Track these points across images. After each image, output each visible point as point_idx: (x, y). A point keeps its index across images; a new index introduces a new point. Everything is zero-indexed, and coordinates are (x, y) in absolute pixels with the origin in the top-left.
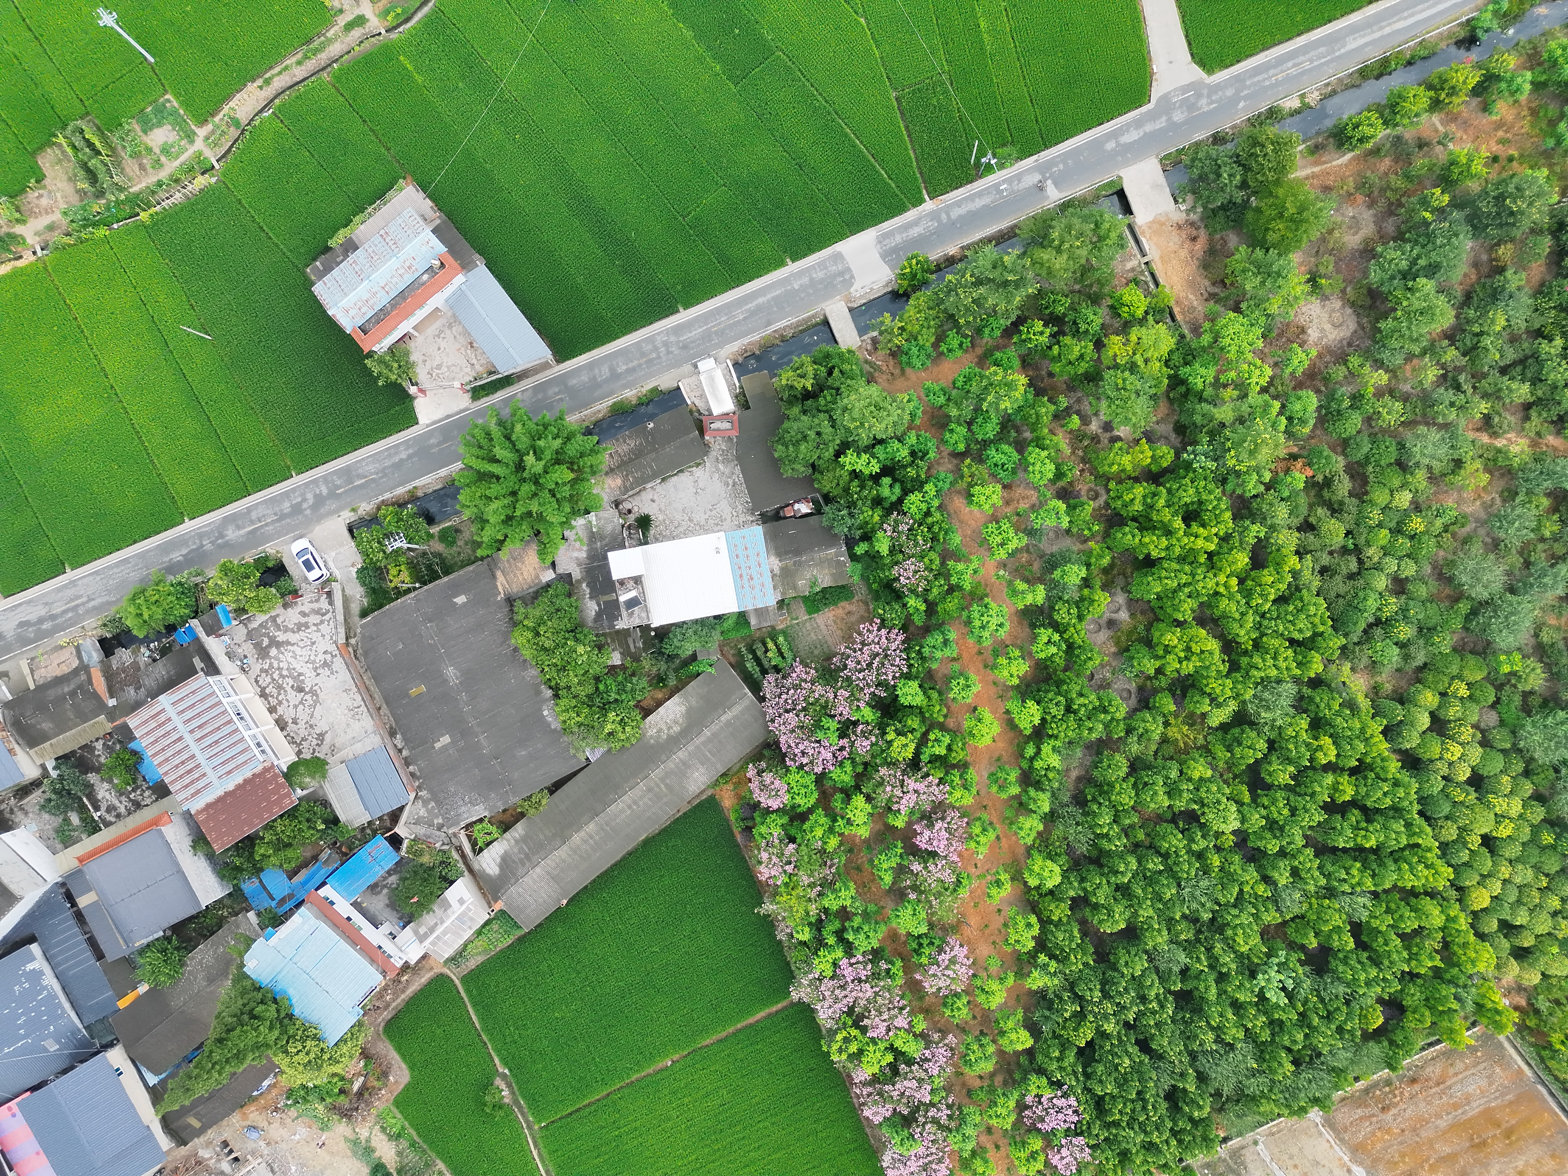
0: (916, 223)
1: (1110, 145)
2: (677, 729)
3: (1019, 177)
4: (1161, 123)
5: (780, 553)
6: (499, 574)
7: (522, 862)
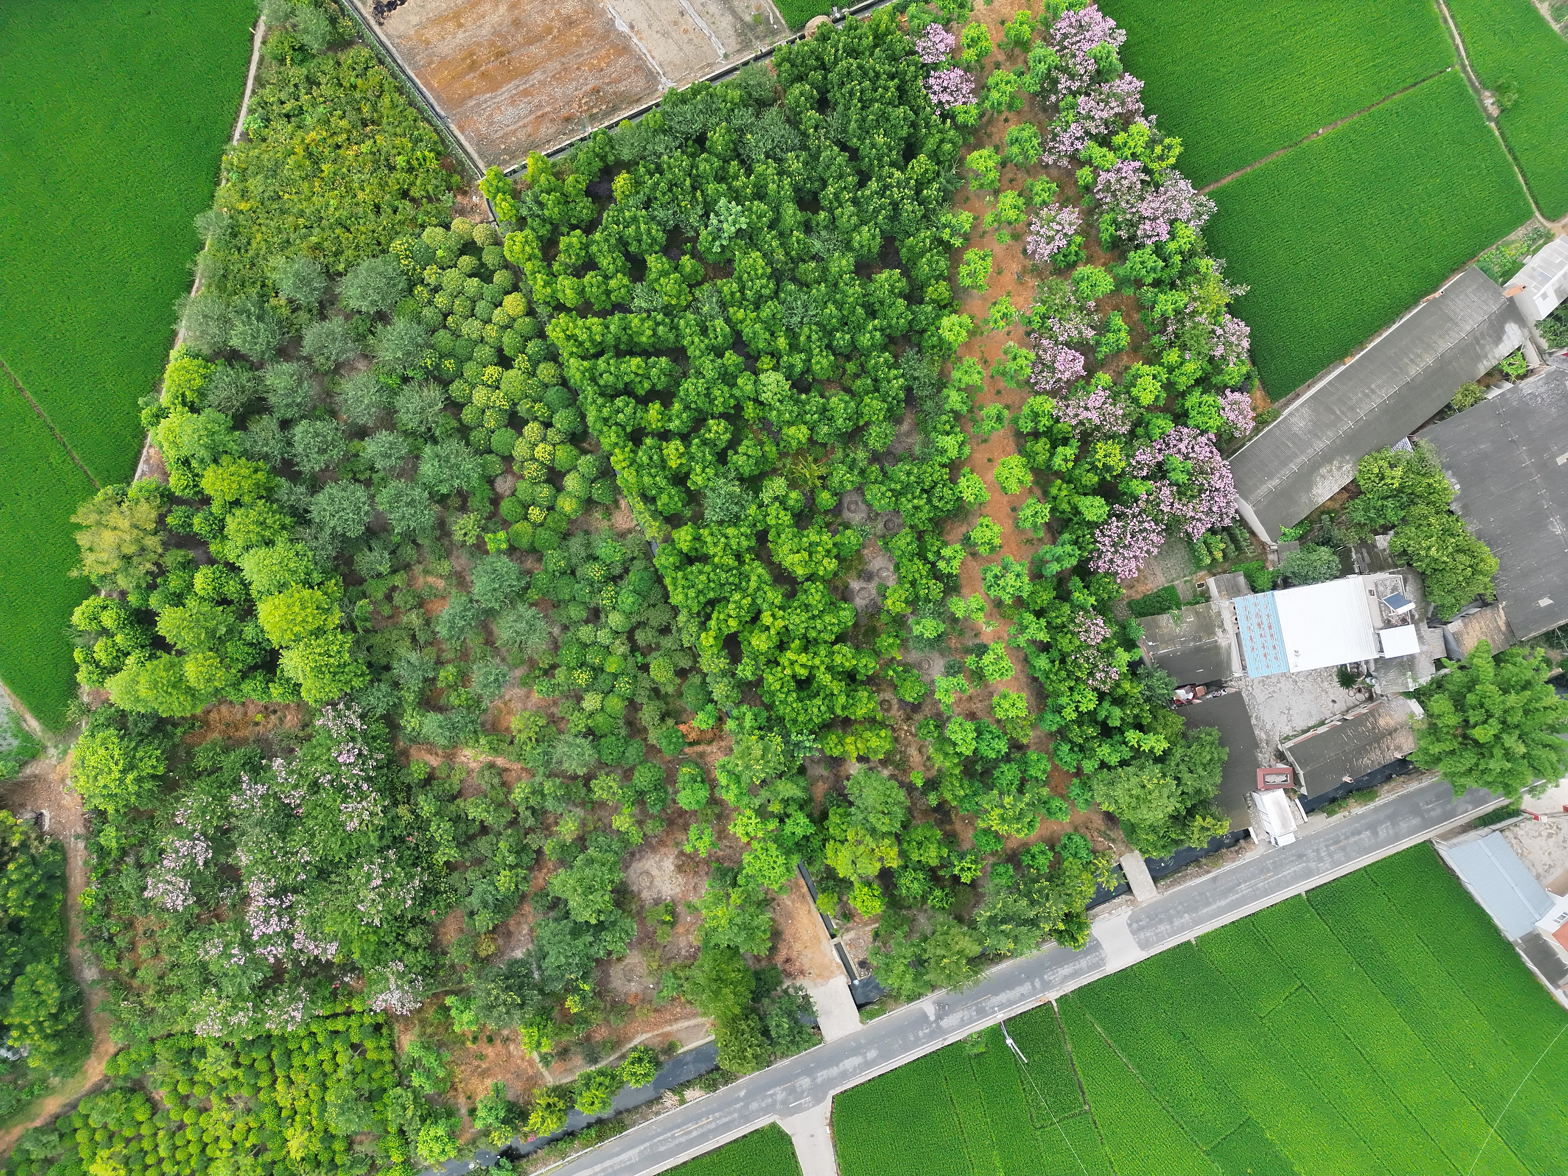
0: (1066, 979)
1: (872, 1054)
2: (1323, 471)
3: (963, 1024)
4: (822, 1075)
5: (1216, 648)
6: (1503, 628)
7: (1483, 336)
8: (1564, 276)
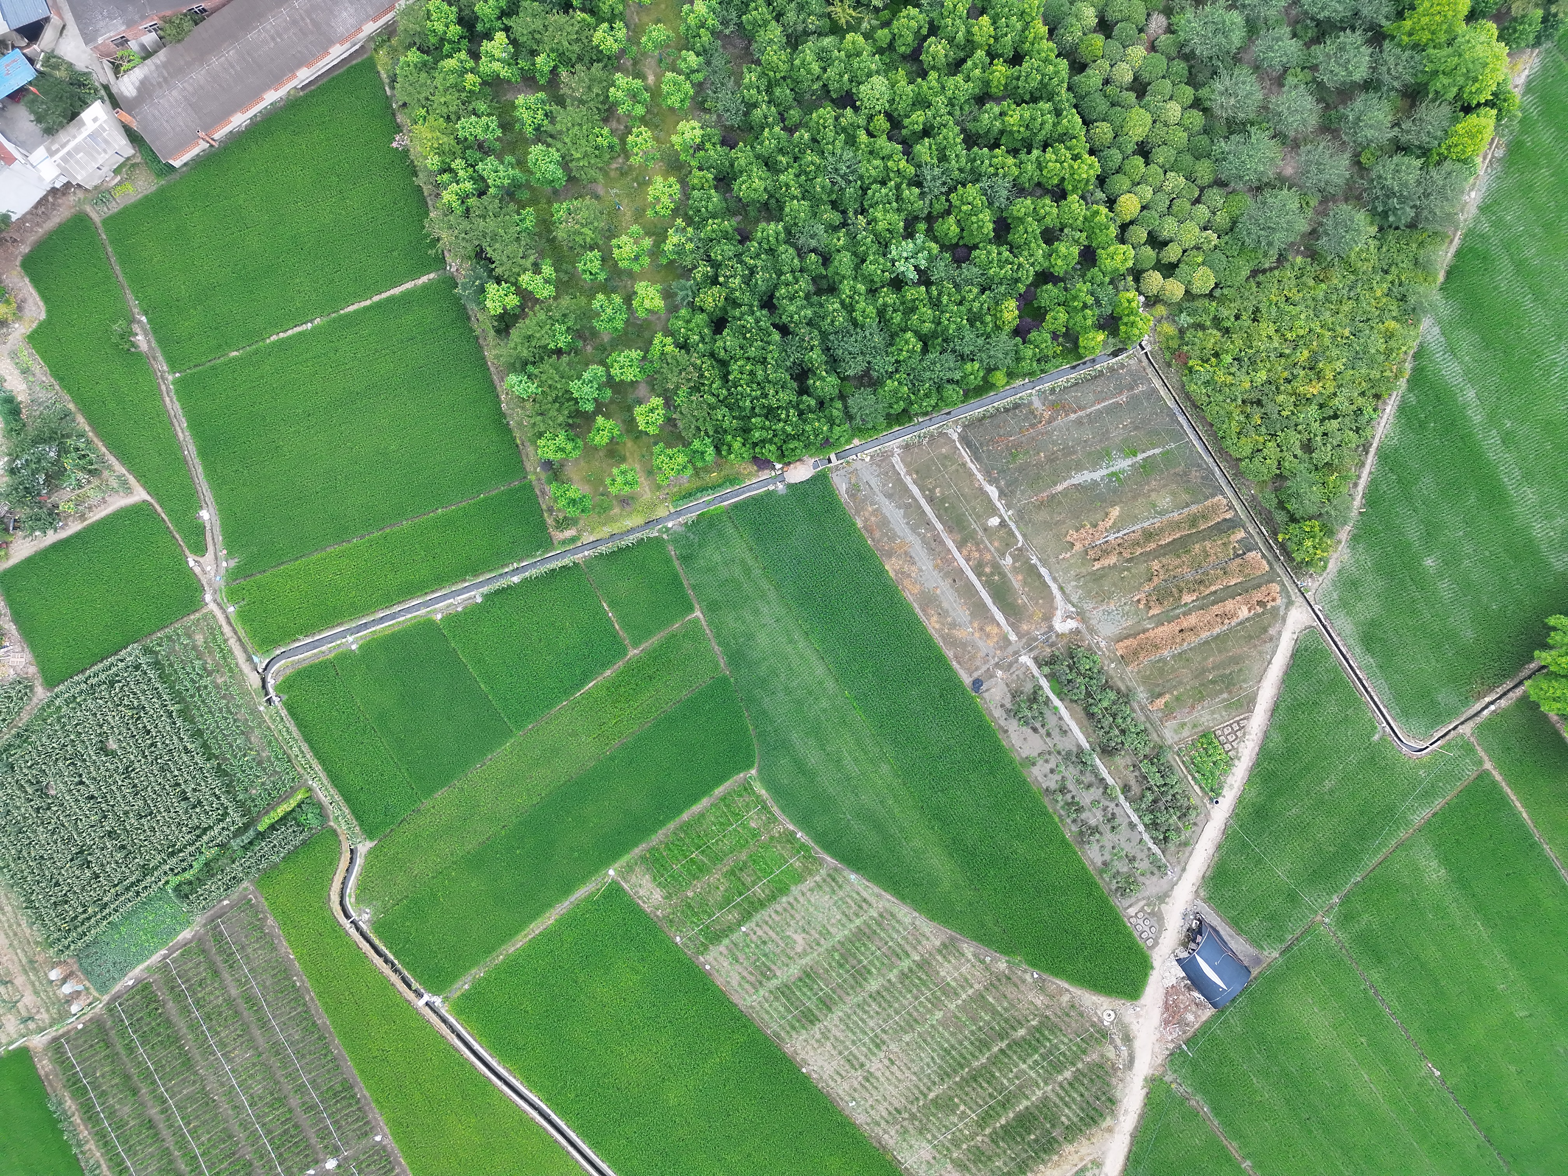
7: (160, 85)
8: (74, 137)
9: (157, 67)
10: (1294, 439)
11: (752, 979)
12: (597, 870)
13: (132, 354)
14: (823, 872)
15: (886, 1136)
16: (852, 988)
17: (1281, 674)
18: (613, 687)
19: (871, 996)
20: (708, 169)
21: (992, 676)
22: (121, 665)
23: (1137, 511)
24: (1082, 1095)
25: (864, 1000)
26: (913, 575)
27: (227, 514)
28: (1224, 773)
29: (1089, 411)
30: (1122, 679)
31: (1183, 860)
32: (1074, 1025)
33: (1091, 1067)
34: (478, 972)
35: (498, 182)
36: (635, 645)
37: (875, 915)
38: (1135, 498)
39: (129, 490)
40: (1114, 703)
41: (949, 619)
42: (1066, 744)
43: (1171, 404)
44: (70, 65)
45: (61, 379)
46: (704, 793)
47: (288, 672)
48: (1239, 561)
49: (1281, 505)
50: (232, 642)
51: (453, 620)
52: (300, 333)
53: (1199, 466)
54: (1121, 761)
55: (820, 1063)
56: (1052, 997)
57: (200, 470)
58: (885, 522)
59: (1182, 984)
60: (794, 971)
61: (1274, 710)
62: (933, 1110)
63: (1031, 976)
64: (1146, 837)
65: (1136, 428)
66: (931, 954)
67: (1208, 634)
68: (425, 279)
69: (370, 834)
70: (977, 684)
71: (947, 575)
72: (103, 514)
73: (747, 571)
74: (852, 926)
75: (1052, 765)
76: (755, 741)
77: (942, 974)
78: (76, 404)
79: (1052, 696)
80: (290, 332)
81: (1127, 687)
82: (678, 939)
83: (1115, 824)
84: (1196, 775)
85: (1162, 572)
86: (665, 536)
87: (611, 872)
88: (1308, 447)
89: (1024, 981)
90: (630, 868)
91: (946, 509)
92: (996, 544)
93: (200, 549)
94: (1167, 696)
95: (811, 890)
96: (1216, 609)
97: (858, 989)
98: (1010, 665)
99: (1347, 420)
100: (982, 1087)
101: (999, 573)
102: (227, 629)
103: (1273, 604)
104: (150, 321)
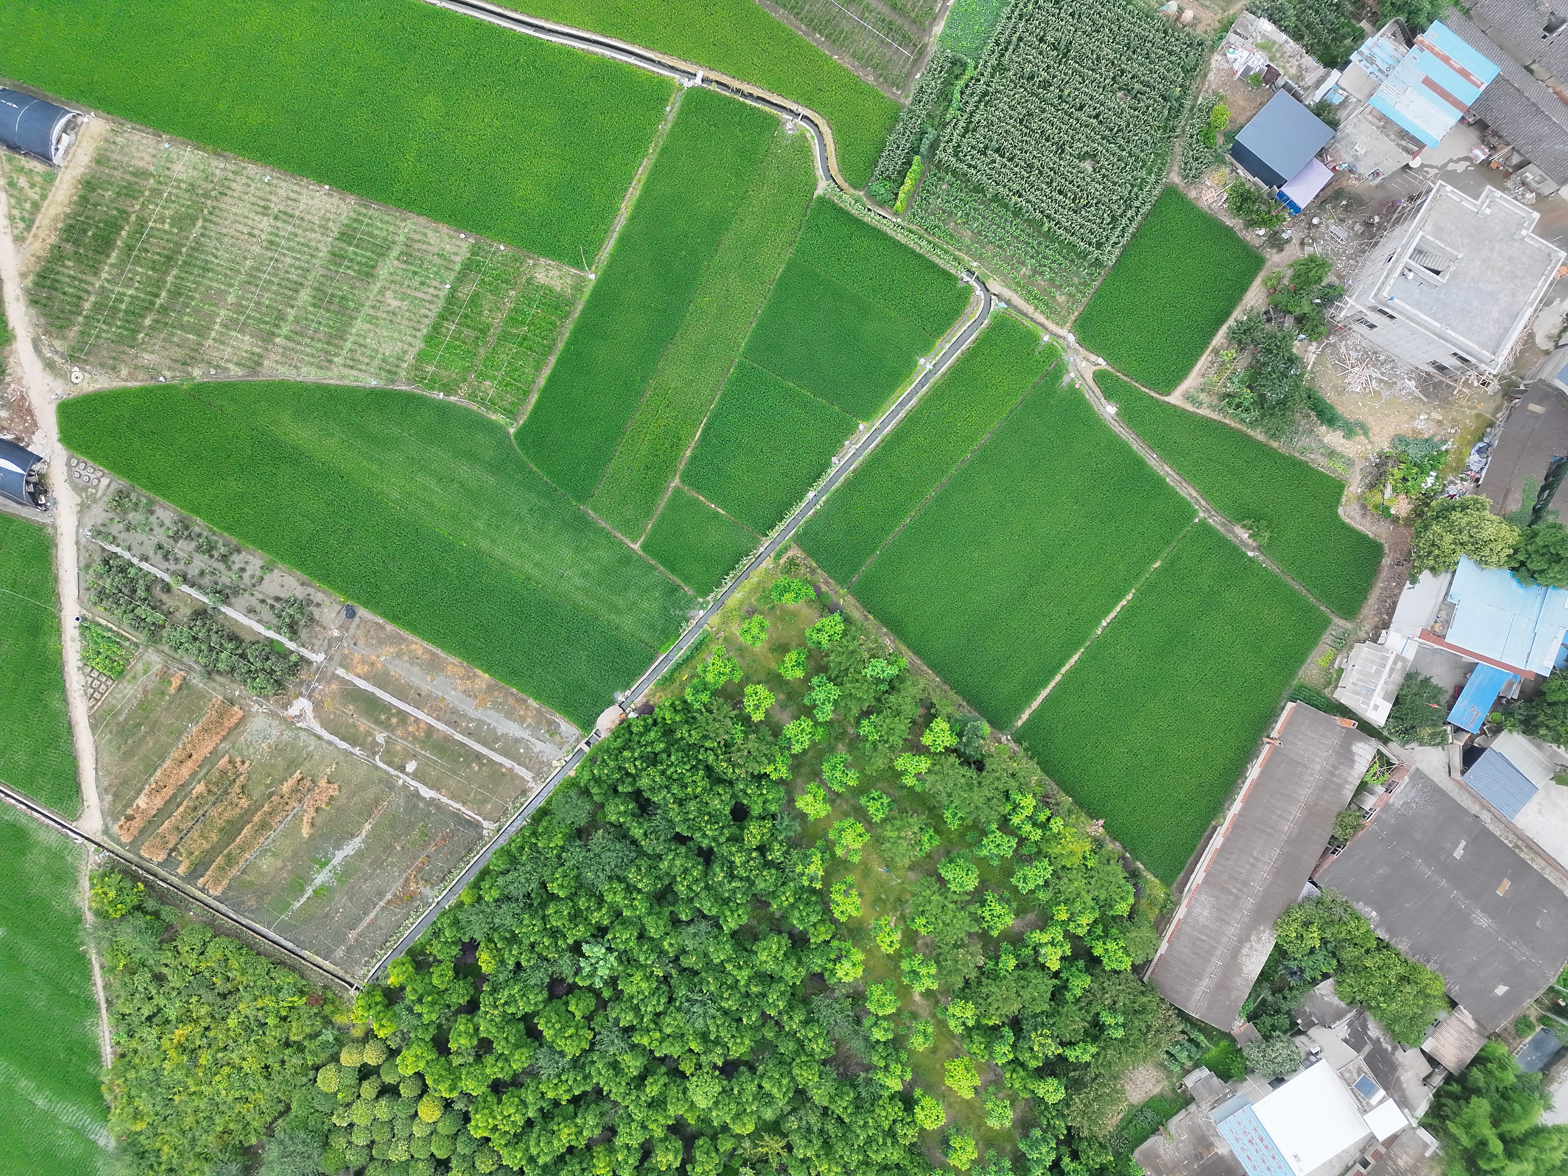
6: (1472, 1025)
7: (1335, 767)
8: (1386, 683)
9: (1346, 781)
10: (175, 981)
11: (417, 246)
12: (605, 272)
13: (1243, 519)
14: (403, 374)
15: (222, 166)
16: (322, 283)
17: (81, 764)
18: (677, 444)
19: (301, 284)
20: (819, 945)
21: (340, 628)
22: (1113, 239)
23: (288, 842)
24: (64, 293)
25: (305, 278)
26: (459, 682)
27: (1092, 421)
28: (85, 649)
29: (378, 908)
30: (222, 685)
31: (83, 551)
32: (105, 353)
33: (71, 323)
34: (665, 127)
35: (991, 837)
36: (677, 490)
37: (336, 359)
38: (295, 853)
39: (1188, 397)
40: (217, 660)
41: (405, 658)
42: (243, 600)
43: (306, 954)
44: (1421, 744)
45: (1295, 463)
46: (545, 390)
47: (968, 309)
48: (170, 846)
49: (156, 914)
50: (1030, 310)
51: (849, 430)
52: (1108, 611)
53: (252, 912)
54: (185, 612)
55: (316, 201)
56: (136, 367)
57: (1135, 447)
58: (510, 715)
59: (26, 440)
60: (383, 272)
61: (70, 727)
62: (190, 211)
63: (166, 376)
64: (127, 555)
65: (326, 915)
66: (266, 349)
67: (165, 766)
68: (1025, 717)
69: (822, 200)
70: (351, 613)
71: (429, 696)
72: (1200, 364)
73: (613, 607)
74: (352, 339)
75: (246, 575)
76: (524, 457)
77: (247, 338)
78: (1271, 448)
79: (276, 637)
80: (1118, 609)
81: (214, 681)
82: (502, 248)
83: (160, 552)
84: (109, 634)
85: (236, 800)
86: (701, 600)
87: (592, 277)
88: (159, 979)
89: (169, 368)
90: (578, 288)
91: (461, 756)
92: (399, 748)
93: (1100, 377)
94: (172, 690)
95: (405, 352)
96: (168, 792)
97: (316, 285)
98: (330, 646)
99: (137, 1021)
100: (158, 254)
101: (382, 723)
102: (1041, 318)
103: (120, 823)
104: (1244, 555)
